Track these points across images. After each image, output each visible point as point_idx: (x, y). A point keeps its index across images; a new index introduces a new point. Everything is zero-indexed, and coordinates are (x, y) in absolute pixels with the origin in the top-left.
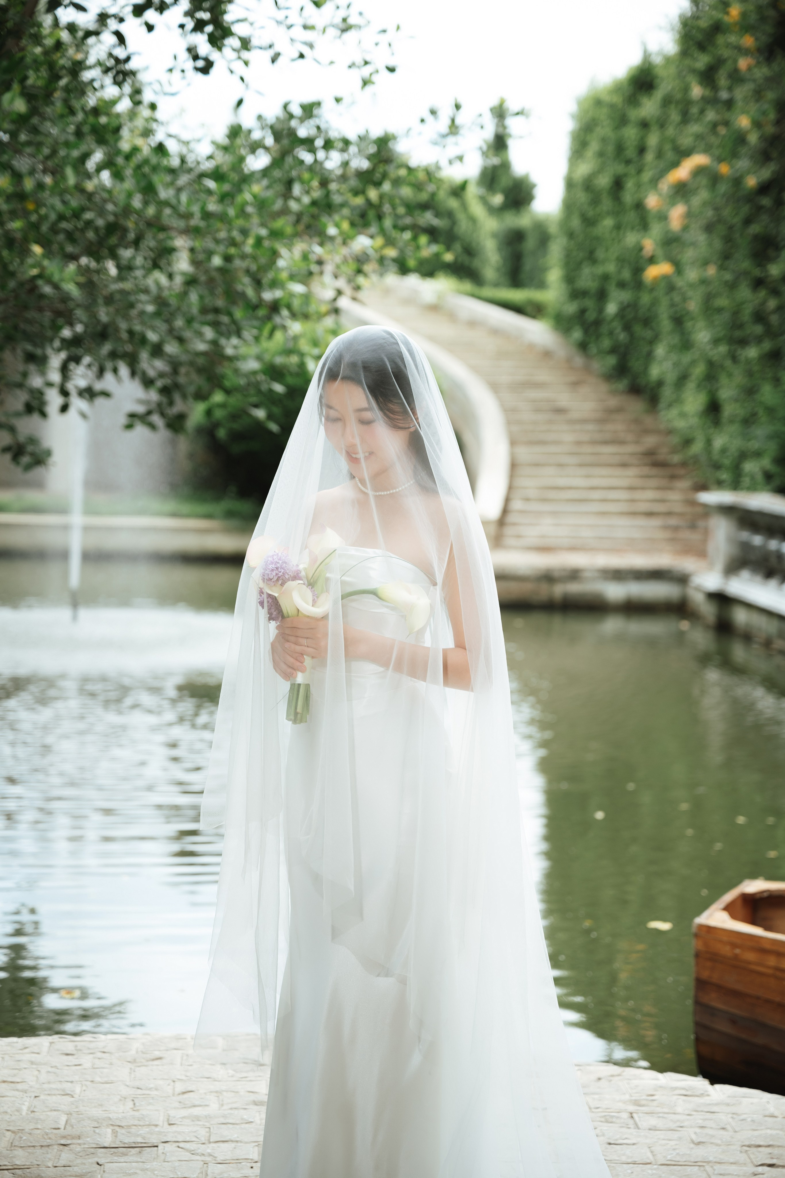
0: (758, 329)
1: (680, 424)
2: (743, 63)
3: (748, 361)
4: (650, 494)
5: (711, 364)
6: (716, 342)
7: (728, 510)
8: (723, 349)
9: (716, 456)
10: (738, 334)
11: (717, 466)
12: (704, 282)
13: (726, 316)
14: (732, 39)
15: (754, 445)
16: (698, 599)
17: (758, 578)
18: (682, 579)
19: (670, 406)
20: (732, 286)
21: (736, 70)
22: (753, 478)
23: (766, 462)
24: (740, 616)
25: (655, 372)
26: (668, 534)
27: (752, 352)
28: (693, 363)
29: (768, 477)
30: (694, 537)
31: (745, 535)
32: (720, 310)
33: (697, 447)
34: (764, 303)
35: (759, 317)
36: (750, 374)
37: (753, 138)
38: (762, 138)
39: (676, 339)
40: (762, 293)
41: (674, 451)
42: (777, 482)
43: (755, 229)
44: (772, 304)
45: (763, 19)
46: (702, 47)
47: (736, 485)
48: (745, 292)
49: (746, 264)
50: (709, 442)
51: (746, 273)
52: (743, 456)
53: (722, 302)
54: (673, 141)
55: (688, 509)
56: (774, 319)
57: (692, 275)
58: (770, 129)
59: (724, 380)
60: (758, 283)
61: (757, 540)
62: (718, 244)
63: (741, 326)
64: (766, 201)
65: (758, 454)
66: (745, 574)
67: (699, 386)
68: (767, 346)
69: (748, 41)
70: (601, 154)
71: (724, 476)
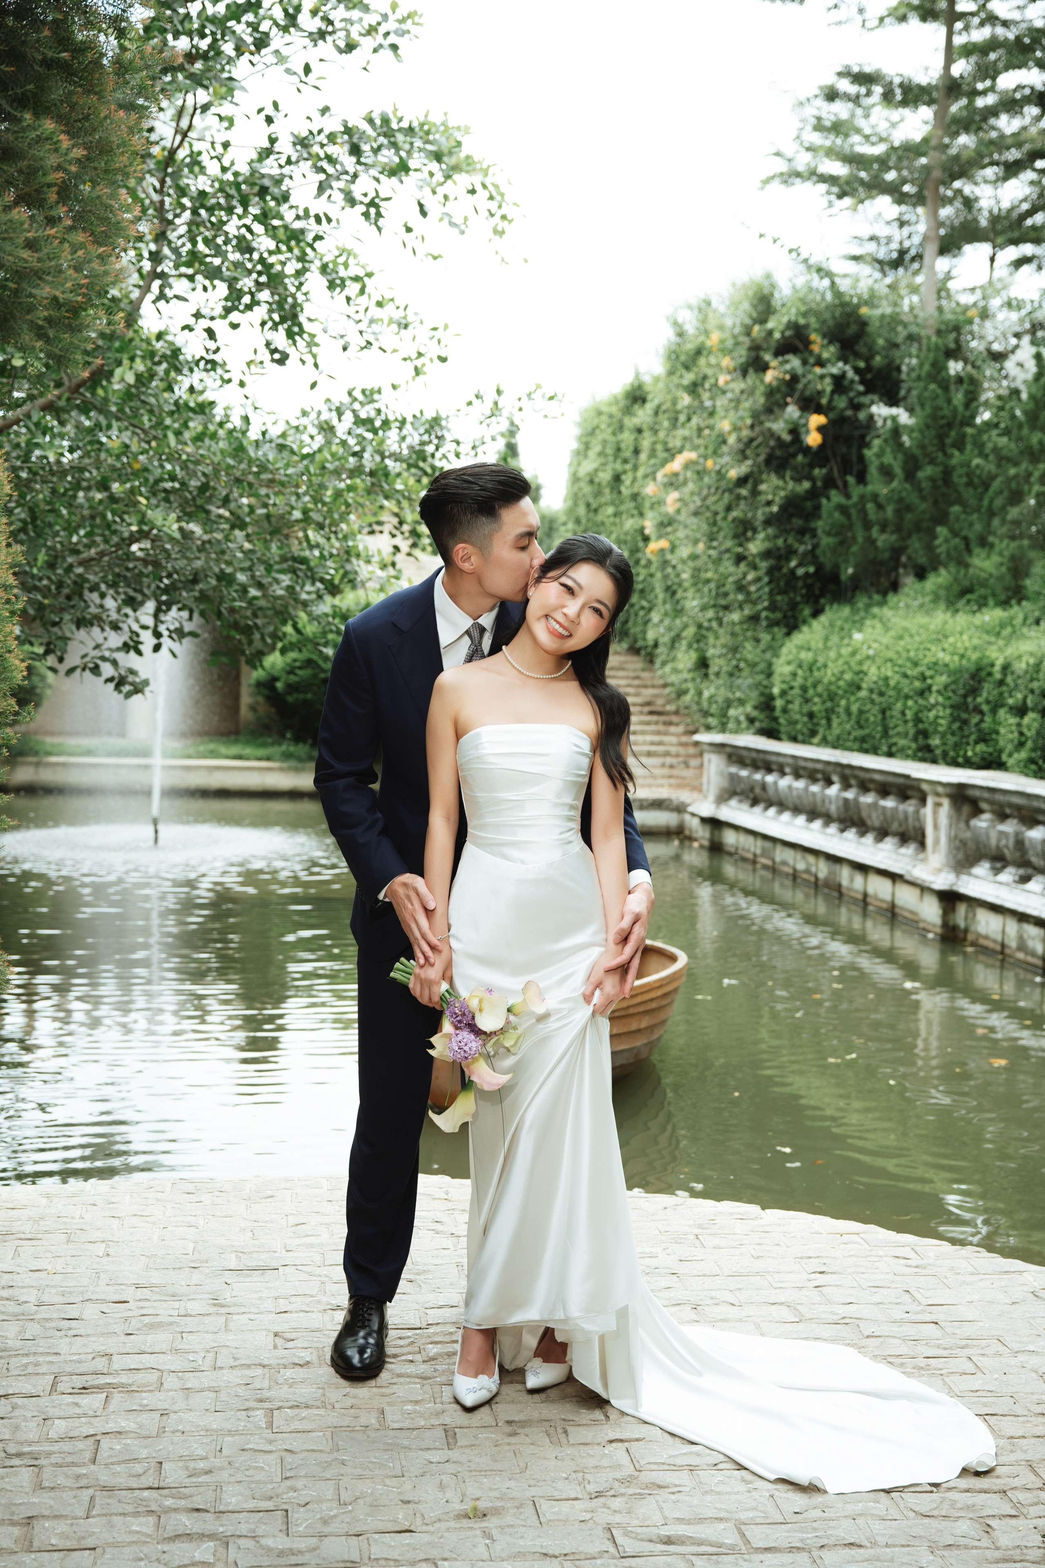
0: (740, 597)
1: (673, 678)
2: (722, 380)
3: (734, 624)
4: (649, 738)
5: (700, 626)
6: (704, 608)
7: (720, 747)
8: (710, 614)
9: (705, 705)
10: (723, 602)
11: (706, 714)
12: (694, 557)
13: (713, 585)
14: (713, 360)
15: (738, 694)
16: (694, 824)
17: (745, 806)
18: (680, 809)
19: (664, 664)
20: (718, 561)
21: (716, 385)
22: (739, 722)
23: (749, 708)
24: (730, 838)
25: (651, 635)
26: (666, 771)
27: (735, 616)
28: (685, 626)
29: (751, 720)
30: (689, 773)
31: (733, 769)
32: (708, 581)
33: (687, 698)
34: (745, 575)
35: (741, 587)
36: (733, 634)
37: (732, 440)
38: (739, 440)
39: (668, 607)
40: (743, 566)
41: (669, 702)
42: (757, 724)
43: (734, 514)
44: (750, 577)
45: (737, 344)
46: (687, 368)
47: (723, 729)
48: (728, 566)
49: (729, 543)
50: (700, 694)
51: (728, 551)
52: (728, 704)
53: (709, 575)
54: (665, 443)
55: (681, 750)
56: (753, 588)
57: (684, 552)
58: (746, 433)
59: (711, 640)
60: (740, 559)
61: (744, 773)
62: (705, 527)
63: (726, 594)
64: (744, 492)
65: (741, 702)
66: (733, 802)
67: (690, 646)
68: (747, 612)
69: (726, 362)
70: (601, 454)
71: (713, 721)
